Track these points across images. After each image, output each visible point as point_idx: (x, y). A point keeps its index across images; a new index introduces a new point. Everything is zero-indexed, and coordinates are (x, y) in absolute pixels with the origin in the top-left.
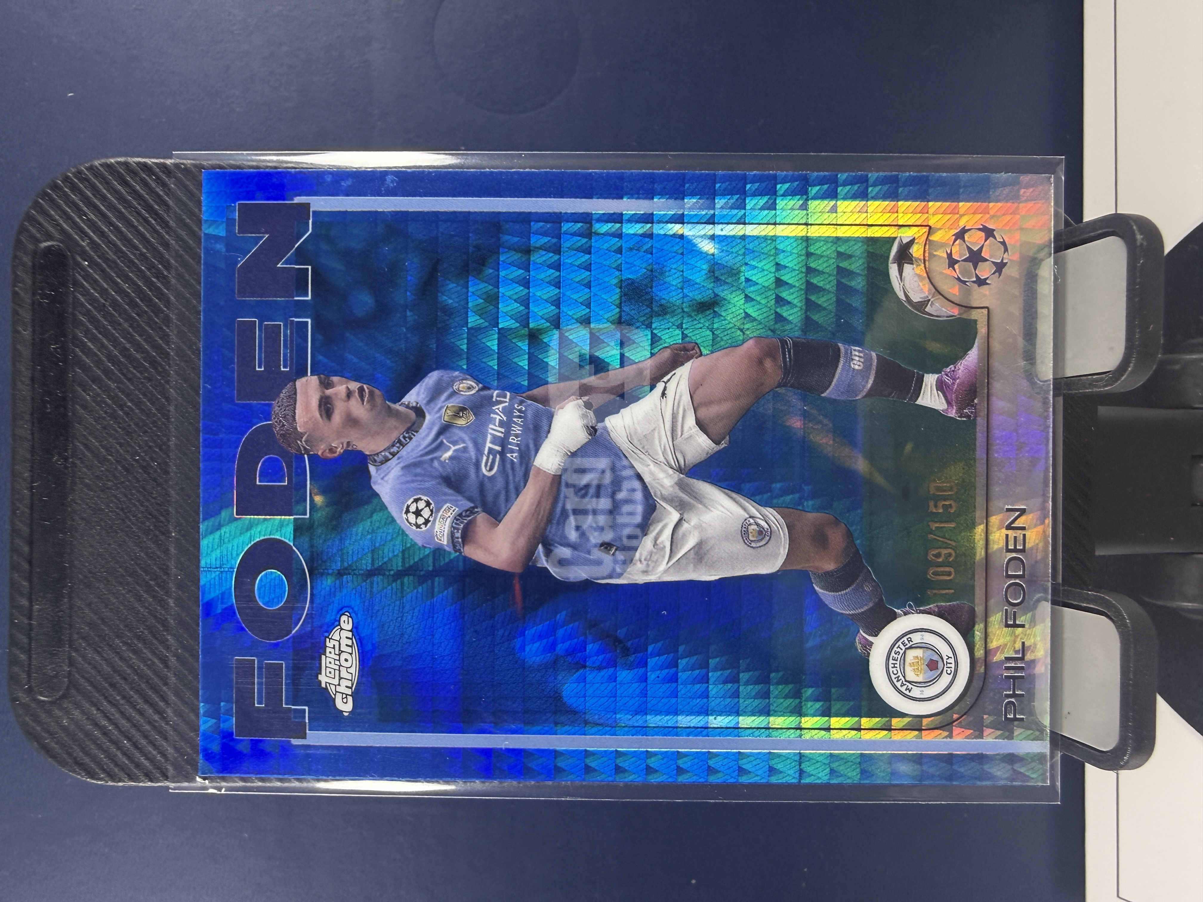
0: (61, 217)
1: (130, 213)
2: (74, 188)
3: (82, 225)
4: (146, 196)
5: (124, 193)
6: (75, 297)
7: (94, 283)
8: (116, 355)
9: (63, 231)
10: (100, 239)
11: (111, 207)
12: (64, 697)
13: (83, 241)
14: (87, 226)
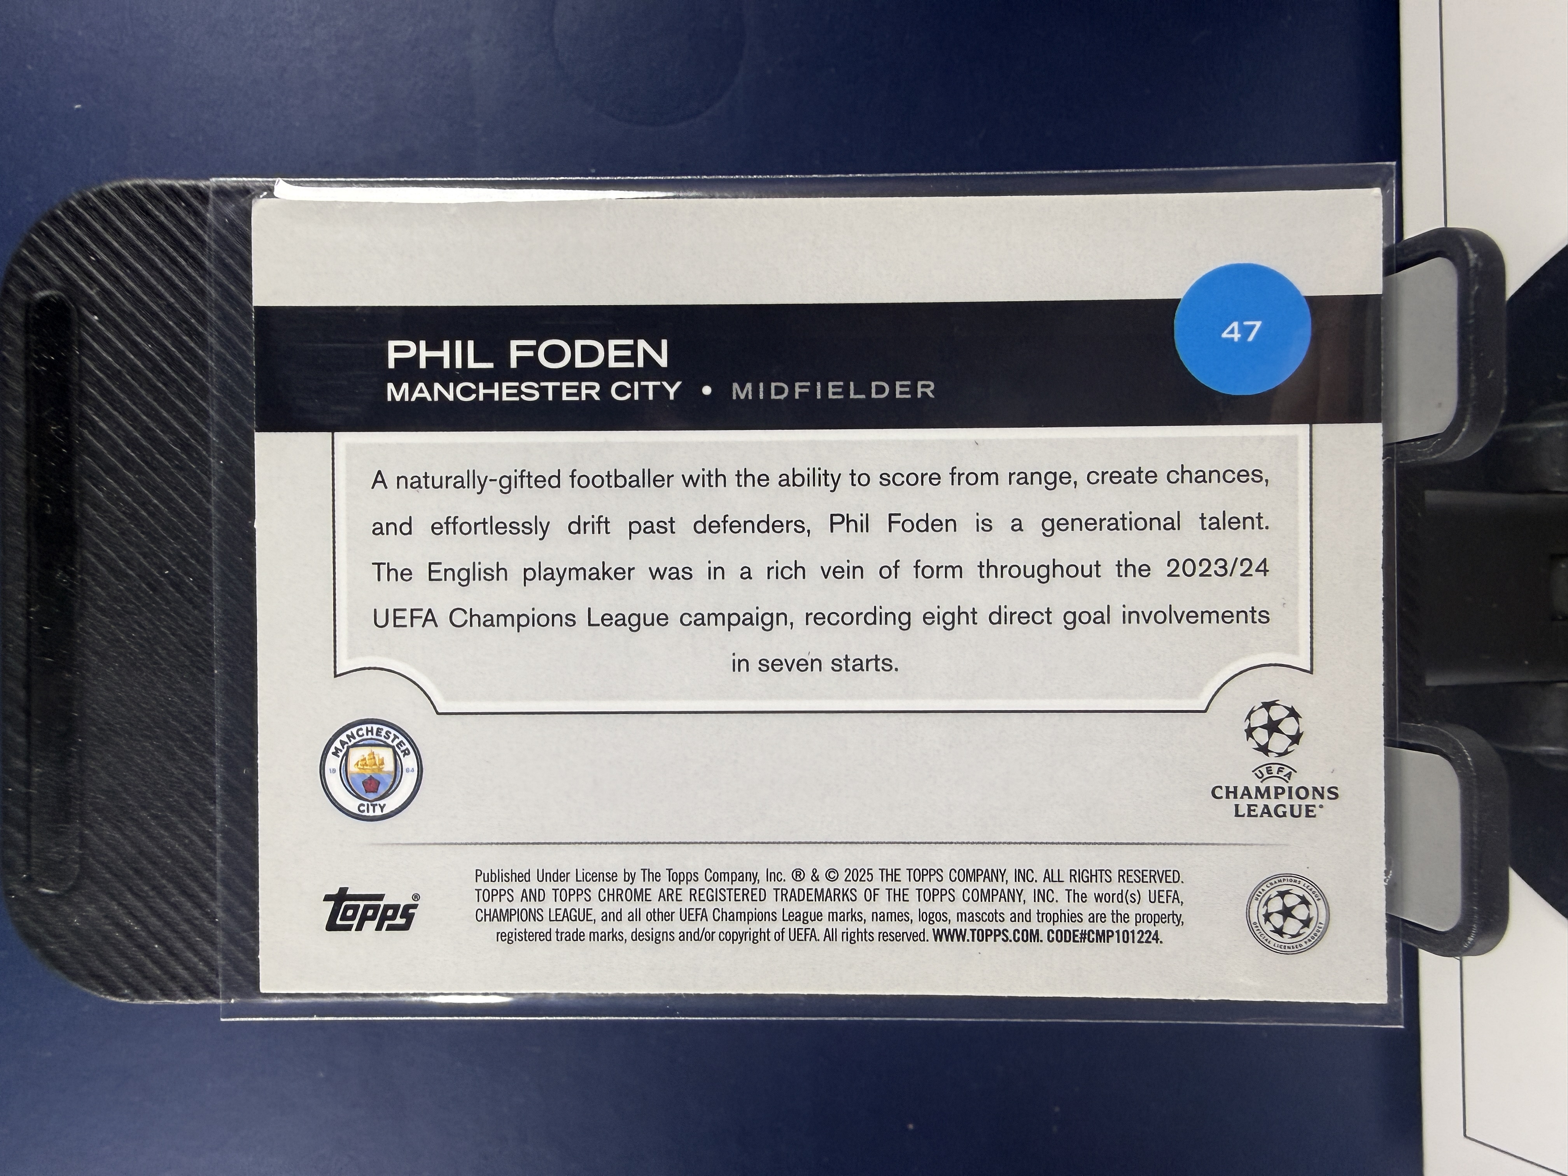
0: (62, 259)
1: (153, 252)
2: (78, 219)
3: (91, 268)
4: (174, 229)
5: (145, 225)
6: (82, 363)
7: (106, 342)
8: (137, 439)
9: (65, 277)
10: (114, 286)
11: (128, 243)
12: (73, 888)
13: (92, 289)
14: (97, 270)
